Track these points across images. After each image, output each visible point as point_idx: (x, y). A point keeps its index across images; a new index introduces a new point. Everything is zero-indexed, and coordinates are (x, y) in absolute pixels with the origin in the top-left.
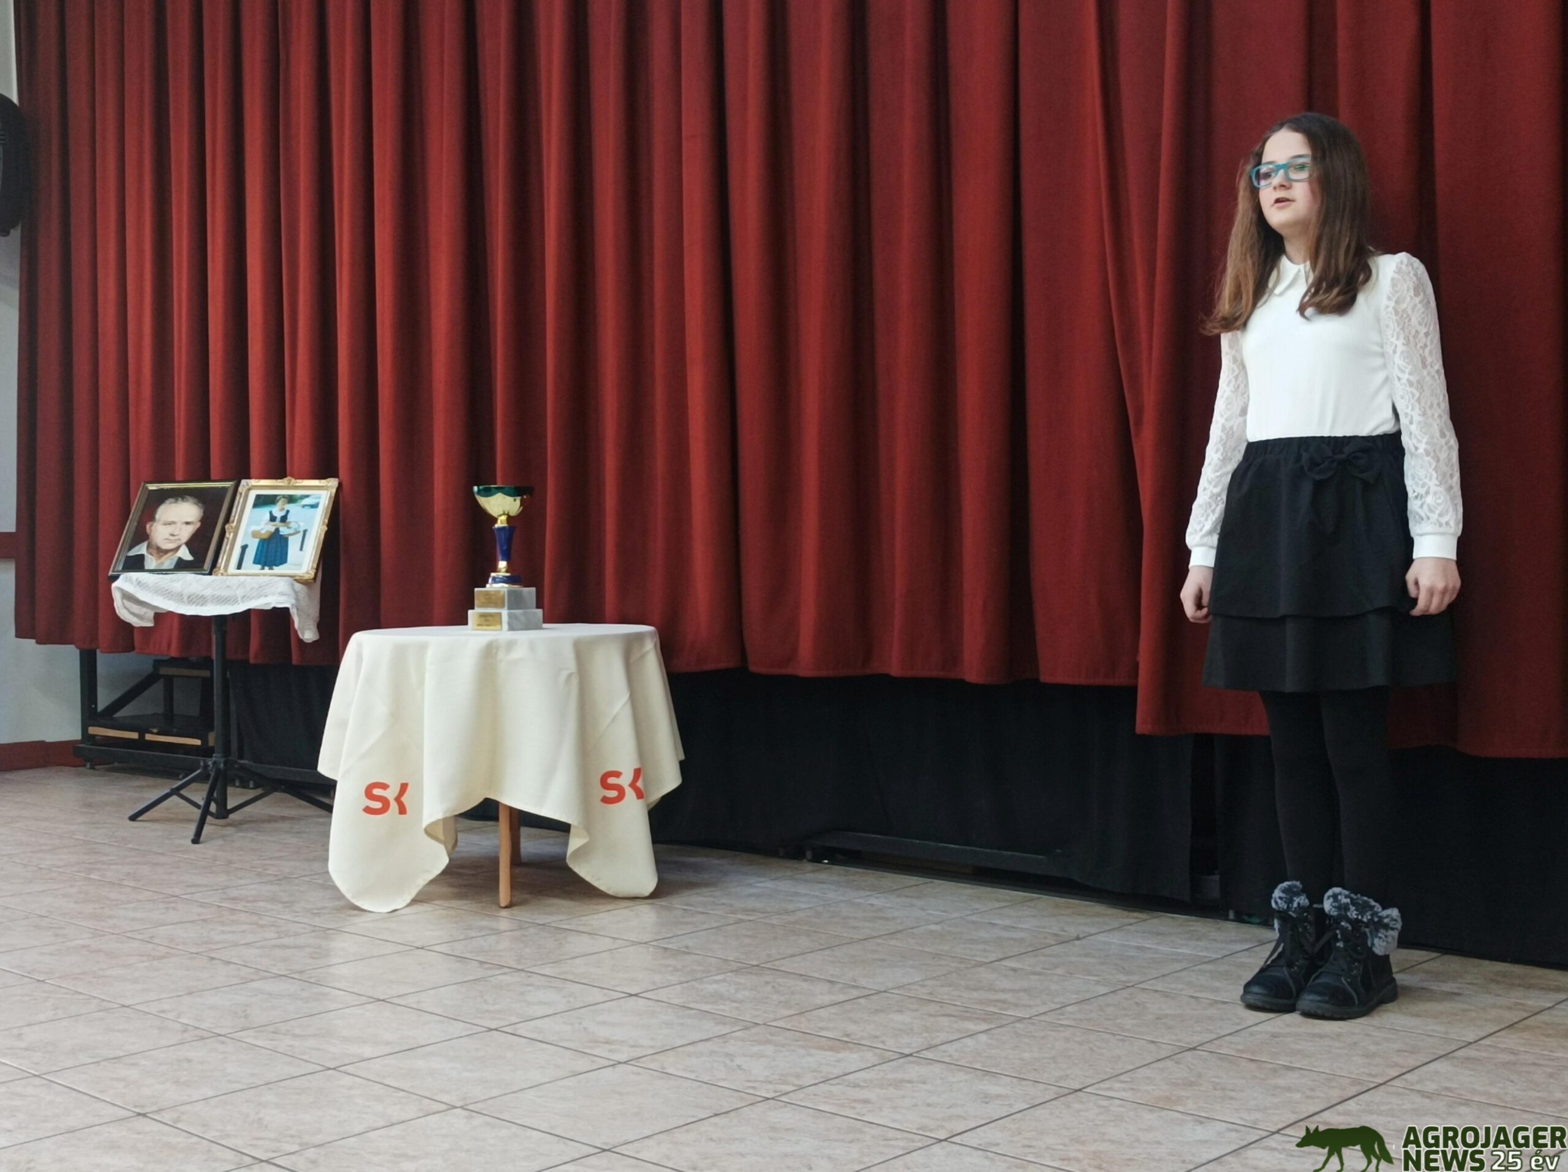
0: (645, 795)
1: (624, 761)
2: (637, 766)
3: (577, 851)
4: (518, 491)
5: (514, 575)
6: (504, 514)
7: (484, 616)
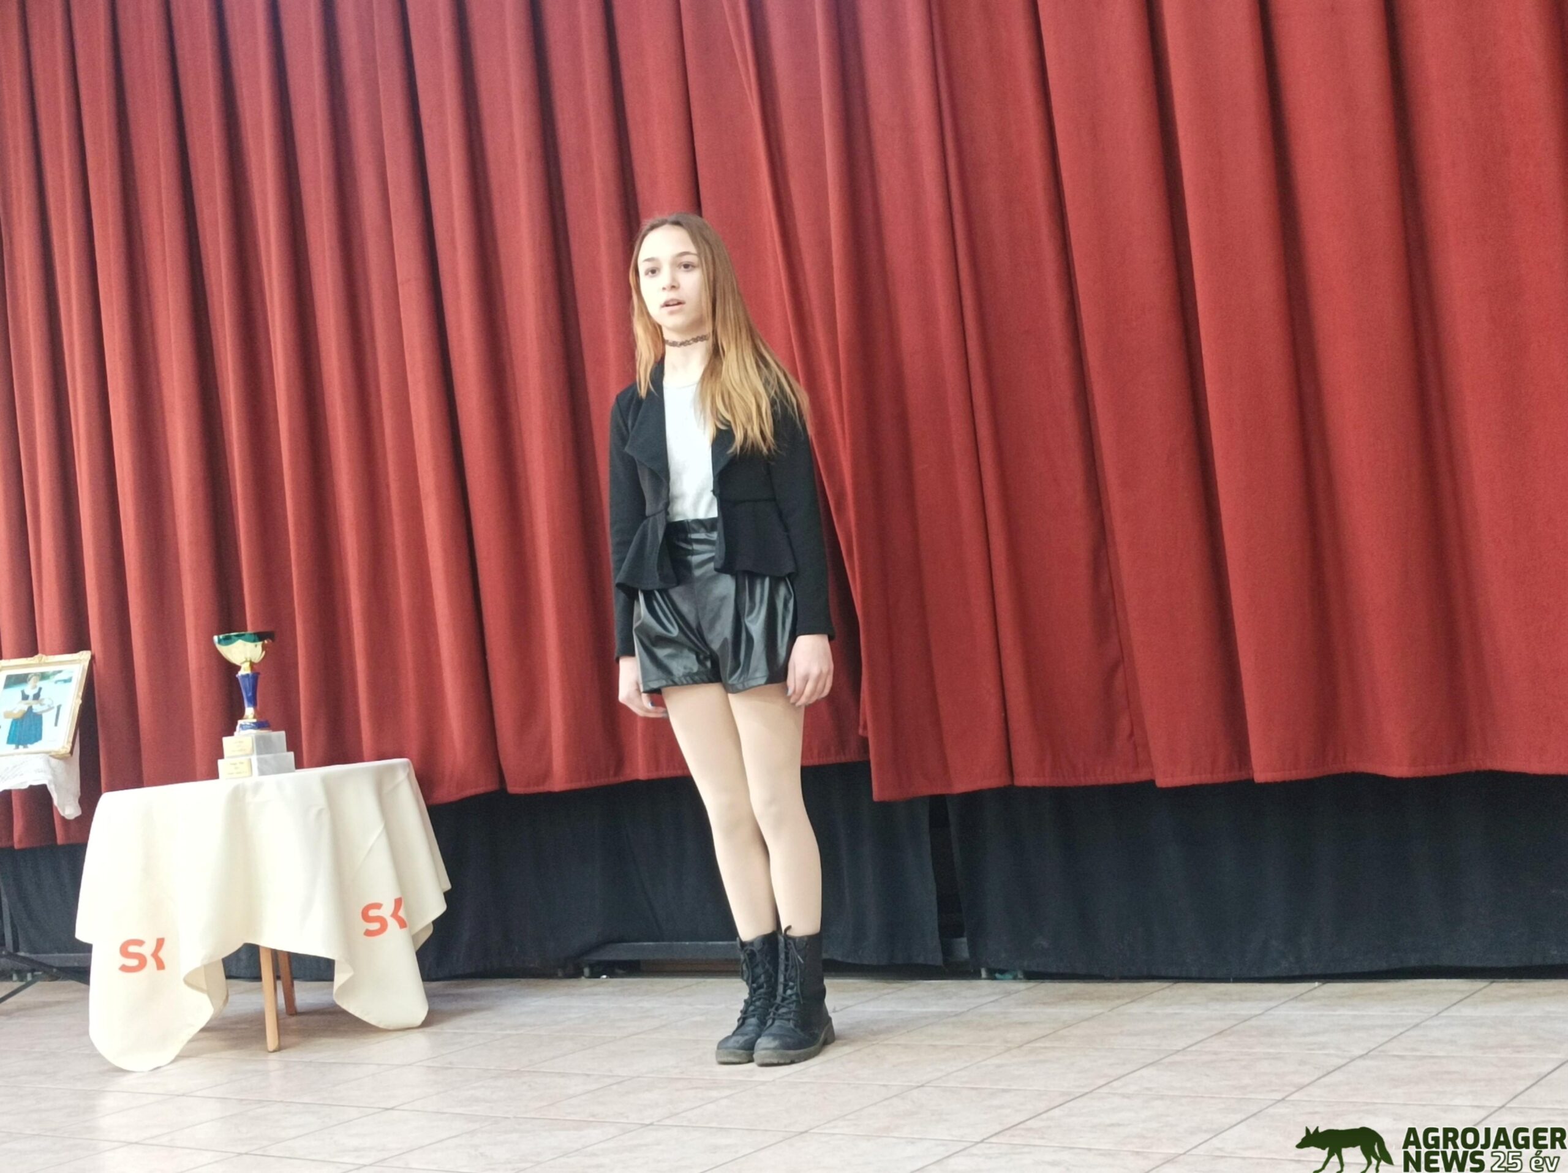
0: (408, 924)
1: (384, 893)
2: (398, 896)
3: (343, 987)
4: (259, 636)
5: (262, 720)
6: (246, 661)
7: (235, 764)
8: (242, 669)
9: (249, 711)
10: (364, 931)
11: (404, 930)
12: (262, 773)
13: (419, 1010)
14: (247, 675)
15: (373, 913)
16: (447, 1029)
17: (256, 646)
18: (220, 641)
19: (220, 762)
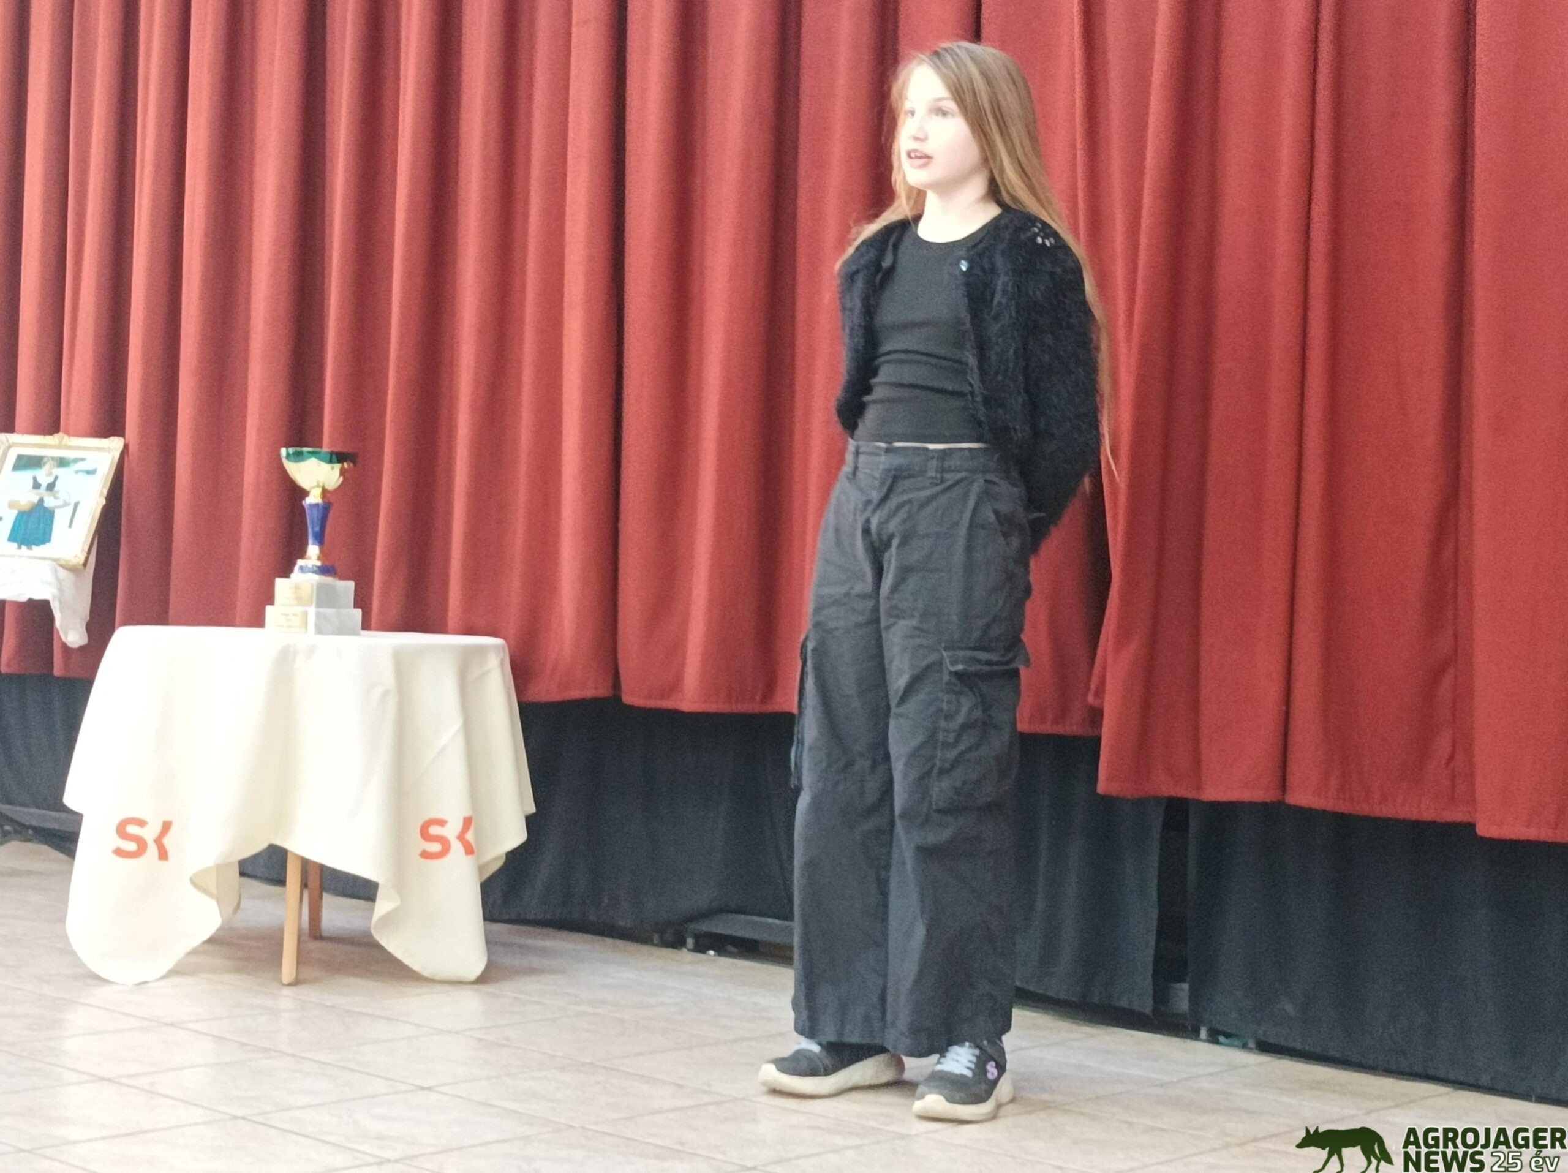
0: (475, 851)
1: (452, 807)
2: (468, 813)
3: (387, 919)
4: (338, 457)
5: (328, 563)
6: (318, 486)
7: (286, 615)
8: (311, 494)
9: (313, 550)
10: (420, 851)
11: (470, 857)
12: (319, 631)
13: (475, 962)
14: (317, 505)
15: (434, 830)
16: (508, 991)
17: (333, 469)
18: (288, 456)
19: (269, 608)
